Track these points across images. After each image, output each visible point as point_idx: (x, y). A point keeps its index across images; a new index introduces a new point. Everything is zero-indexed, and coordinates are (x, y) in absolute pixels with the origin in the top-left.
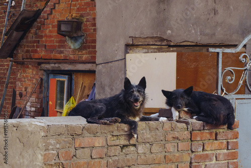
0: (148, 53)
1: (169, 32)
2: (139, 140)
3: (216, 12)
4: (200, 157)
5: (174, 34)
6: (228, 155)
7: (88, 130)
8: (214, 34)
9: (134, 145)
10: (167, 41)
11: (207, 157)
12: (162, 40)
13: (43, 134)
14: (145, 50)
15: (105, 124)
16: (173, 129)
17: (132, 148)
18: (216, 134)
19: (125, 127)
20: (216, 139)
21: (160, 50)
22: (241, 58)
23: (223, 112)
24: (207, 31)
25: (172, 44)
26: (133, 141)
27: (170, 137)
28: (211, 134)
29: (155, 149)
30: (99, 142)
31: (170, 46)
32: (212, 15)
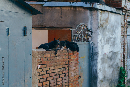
0: (36, 30)
1: (45, 23)
2: (58, 55)
3: (62, 18)
4: (70, 60)
5: (47, 24)
6: (76, 59)
7: (47, 52)
8: (61, 24)
9: (56, 57)
10: (44, 26)
11: (72, 60)
12: (42, 26)
13: (37, 53)
14: (35, 29)
15: (50, 50)
16: (64, 52)
17: (56, 58)
18: (74, 53)
19: (54, 51)
20: (74, 55)
21: (41, 29)
22: (77, 31)
23: (76, 47)
24: (59, 23)
25: (46, 27)
26: (56, 56)
27: (64, 54)
28: (72, 53)
29: (61, 58)
30: (49, 56)
31: (45, 28)
32: (60, 18)
